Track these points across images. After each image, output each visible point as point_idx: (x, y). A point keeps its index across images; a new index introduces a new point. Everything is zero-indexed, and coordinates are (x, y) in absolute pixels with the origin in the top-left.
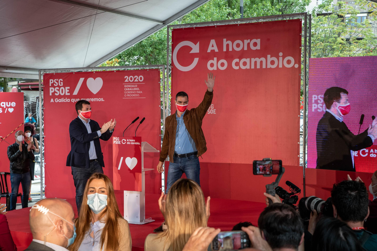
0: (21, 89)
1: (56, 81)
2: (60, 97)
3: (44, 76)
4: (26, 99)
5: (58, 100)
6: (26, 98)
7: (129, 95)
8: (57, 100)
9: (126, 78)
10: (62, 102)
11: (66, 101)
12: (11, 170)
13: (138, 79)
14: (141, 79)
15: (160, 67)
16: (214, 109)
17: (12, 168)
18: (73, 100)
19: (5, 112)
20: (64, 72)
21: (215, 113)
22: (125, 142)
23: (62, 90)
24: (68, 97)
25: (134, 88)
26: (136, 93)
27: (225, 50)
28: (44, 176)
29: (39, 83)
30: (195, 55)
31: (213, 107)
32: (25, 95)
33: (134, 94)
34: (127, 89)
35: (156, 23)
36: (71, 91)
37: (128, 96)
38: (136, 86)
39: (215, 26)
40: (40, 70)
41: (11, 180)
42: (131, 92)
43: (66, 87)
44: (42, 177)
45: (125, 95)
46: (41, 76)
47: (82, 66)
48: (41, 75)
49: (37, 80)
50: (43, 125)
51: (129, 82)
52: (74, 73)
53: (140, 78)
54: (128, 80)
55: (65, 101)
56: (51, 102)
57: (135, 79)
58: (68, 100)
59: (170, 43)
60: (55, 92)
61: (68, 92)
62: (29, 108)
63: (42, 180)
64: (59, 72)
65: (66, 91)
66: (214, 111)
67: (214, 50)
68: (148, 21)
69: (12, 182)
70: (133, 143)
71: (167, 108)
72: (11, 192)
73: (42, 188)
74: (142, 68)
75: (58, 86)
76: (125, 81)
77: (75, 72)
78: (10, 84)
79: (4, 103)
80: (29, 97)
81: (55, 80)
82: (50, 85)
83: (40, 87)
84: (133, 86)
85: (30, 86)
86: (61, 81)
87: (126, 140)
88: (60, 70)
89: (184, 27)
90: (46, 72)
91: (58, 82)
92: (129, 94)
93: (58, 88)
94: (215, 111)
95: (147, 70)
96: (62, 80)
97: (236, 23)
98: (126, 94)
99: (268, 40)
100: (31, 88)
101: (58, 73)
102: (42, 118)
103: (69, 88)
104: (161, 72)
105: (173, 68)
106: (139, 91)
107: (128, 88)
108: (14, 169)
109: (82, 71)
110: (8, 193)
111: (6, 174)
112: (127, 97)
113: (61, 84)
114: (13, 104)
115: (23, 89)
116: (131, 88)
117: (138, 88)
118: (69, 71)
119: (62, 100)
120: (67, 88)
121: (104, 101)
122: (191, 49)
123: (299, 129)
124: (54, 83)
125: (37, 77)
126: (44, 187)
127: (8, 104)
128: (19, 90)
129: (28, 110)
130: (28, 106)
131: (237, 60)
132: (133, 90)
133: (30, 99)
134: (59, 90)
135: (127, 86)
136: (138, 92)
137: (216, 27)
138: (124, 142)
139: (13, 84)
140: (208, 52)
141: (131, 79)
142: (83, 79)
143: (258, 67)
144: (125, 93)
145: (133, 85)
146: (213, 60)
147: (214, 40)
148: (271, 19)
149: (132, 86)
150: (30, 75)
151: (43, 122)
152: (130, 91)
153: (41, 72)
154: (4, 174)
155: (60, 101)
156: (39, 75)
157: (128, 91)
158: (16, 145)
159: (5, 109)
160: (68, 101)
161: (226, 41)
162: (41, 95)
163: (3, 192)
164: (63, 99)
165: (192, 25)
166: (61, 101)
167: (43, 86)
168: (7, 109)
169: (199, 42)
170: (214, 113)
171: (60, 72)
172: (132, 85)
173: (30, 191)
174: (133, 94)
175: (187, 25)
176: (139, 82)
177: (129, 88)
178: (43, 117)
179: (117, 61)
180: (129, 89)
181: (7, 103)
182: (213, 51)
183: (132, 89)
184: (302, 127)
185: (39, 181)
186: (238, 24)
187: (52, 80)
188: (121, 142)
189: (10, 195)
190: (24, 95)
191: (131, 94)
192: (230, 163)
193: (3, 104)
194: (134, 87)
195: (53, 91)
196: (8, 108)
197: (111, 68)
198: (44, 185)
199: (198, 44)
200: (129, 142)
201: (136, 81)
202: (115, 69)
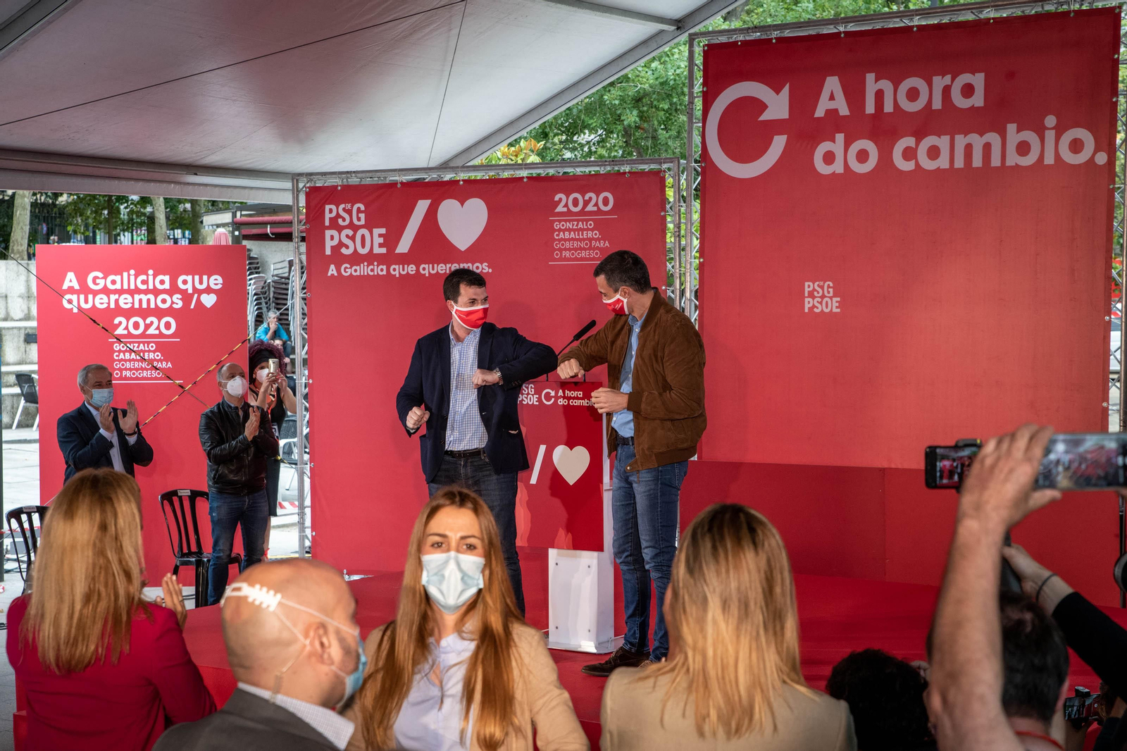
0: (241, 237)
1: (344, 210)
2: (356, 259)
3: (307, 195)
4: (258, 268)
5: (351, 268)
6: (258, 263)
7: (567, 254)
8: (347, 270)
9: (560, 200)
10: (362, 274)
11: (376, 274)
12: (211, 483)
13: (596, 204)
14: (606, 202)
15: (665, 166)
16: (835, 295)
17: (214, 478)
18: (394, 270)
19: (192, 307)
20: (368, 181)
21: (838, 310)
22: (553, 399)
23: (363, 237)
24: (381, 259)
25: (583, 230)
26: (590, 248)
27: (870, 108)
28: (308, 502)
29: (294, 217)
30: (775, 127)
31: (829, 290)
32: (256, 256)
33: (585, 249)
34: (562, 233)
35: (653, 27)
36: (391, 240)
37: (565, 256)
38: (591, 224)
39: (840, 33)
40: (295, 177)
41: (210, 513)
42: (575, 245)
43: (374, 230)
44: (302, 507)
45: (556, 255)
46: (297, 195)
47: (424, 165)
48: (297, 191)
49: (286, 209)
50: (306, 348)
51: (569, 213)
52: (399, 186)
53: (602, 201)
54: (566, 205)
55: (371, 274)
56: (329, 274)
57: (586, 203)
58: (382, 270)
59: (698, 88)
60: (341, 244)
61: (381, 245)
62: (267, 293)
63: (302, 514)
64: (354, 181)
65: (374, 240)
66: (835, 304)
67: (836, 110)
68: (629, 19)
69: (216, 519)
70: (577, 401)
71: (688, 294)
72: (211, 551)
73: (302, 538)
74: (609, 168)
75: (351, 226)
76: (556, 211)
77: (402, 183)
78: (209, 220)
79: (189, 278)
80: (267, 262)
81: (342, 206)
82: (327, 223)
83: (296, 230)
84: (580, 225)
85: (269, 226)
86: (359, 208)
87: (557, 393)
88: (356, 176)
89: (741, 38)
90: (315, 183)
91: (349, 212)
92: (569, 250)
93: (350, 233)
94: (837, 304)
95: (625, 173)
96: (363, 208)
97: (907, 22)
98: (557, 250)
99: (1011, 75)
100: (272, 234)
101: (350, 184)
102: (301, 325)
103: (383, 231)
104: (669, 181)
105: (705, 166)
106: (598, 239)
107: (564, 231)
108: (218, 480)
109: (424, 179)
110: (202, 554)
111: (195, 495)
112: (561, 259)
113: (359, 219)
114: (216, 281)
115: (246, 237)
116: (574, 230)
117: (596, 232)
118: (385, 178)
119: (362, 270)
120: (377, 231)
121: (490, 271)
122: (762, 107)
123: (1106, 362)
124: (338, 216)
125: (286, 199)
126: (308, 539)
127: (201, 283)
128: (236, 240)
129: (263, 301)
130: (264, 290)
131: (909, 141)
132: (581, 237)
133: (270, 269)
134: (353, 238)
135: (563, 225)
136: (597, 244)
137: (842, 35)
138: (548, 397)
139: (220, 222)
140: (816, 115)
141: (576, 203)
142: (428, 202)
143: (977, 162)
144: (557, 245)
145: (580, 223)
146: (834, 142)
147: (837, 77)
148: (1022, 9)
149: (577, 225)
150: (266, 192)
151: (306, 336)
152: (573, 239)
153: (297, 180)
154: (189, 494)
155: (356, 271)
156: (293, 190)
157: (565, 240)
158: (227, 409)
159: (192, 295)
160: (381, 273)
161: (876, 82)
162: (300, 254)
163: (185, 551)
164: (366, 267)
165: (767, 31)
166: (358, 273)
167: (305, 224)
168: (196, 296)
169: (787, 87)
170: (835, 310)
171: (358, 183)
172: (578, 221)
173: (268, 549)
174: (581, 249)
175: (753, 32)
176: (599, 212)
177: (570, 230)
178: (306, 321)
179: (535, 146)
180: (570, 235)
181: (197, 278)
182: (832, 113)
183: (579, 235)
184: (1118, 354)
185: (295, 519)
186: (913, 26)
187: (333, 207)
188: (539, 400)
189: (205, 560)
190: (253, 255)
191: (576, 249)
192: (885, 465)
193: (185, 282)
194: (585, 227)
195: (335, 242)
196: (200, 292)
197: (515, 169)
198: (308, 532)
199: (786, 90)
200: (564, 397)
201: (590, 208)
202: (524, 173)
